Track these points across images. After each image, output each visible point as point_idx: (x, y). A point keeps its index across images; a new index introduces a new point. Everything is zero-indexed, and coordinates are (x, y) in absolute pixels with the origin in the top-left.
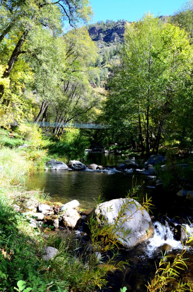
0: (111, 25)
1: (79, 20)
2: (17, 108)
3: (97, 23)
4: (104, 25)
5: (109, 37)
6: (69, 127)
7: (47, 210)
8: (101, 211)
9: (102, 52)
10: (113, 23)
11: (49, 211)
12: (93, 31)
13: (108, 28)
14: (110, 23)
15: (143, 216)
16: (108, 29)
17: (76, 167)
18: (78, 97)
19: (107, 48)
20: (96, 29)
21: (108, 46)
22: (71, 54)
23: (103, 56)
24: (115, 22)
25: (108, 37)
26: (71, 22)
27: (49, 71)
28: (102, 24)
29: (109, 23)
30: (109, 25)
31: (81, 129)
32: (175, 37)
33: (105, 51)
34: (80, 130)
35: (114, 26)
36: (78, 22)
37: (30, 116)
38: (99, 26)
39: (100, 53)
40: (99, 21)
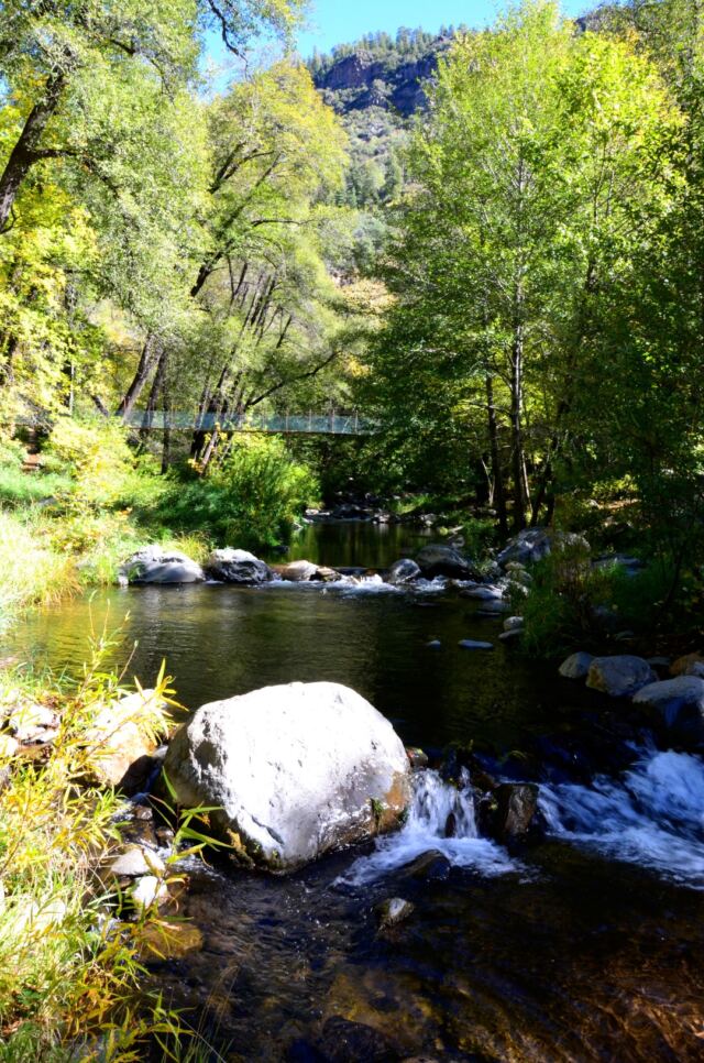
0: (416, 46)
1: (261, 28)
2: (39, 358)
3: (365, 41)
4: (390, 48)
5: (407, 92)
6: (244, 429)
7: (39, 726)
8: (206, 731)
9: (383, 151)
10: (425, 41)
11: (43, 729)
12: (349, 72)
13: (402, 61)
14: (412, 42)
15: (375, 748)
16: (404, 64)
17: (234, 571)
18: (286, 319)
19: (400, 137)
20: (359, 63)
21: (406, 127)
22: (246, 159)
23: (388, 164)
24: (429, 36)
25: (404, 92)
26: (230, 36)
27: (143, 223)
28: (384, 45)
29: (408, 41)
30: (409, 46)
31: (285, 435)
32: (607, 79)
33: (392, 148)
34: (282, 437)
35: (428, 52)
36: (257, 33)
37: (95, 388)
38: (370, 52)
39: (376, 153)
40: (370, 35)
